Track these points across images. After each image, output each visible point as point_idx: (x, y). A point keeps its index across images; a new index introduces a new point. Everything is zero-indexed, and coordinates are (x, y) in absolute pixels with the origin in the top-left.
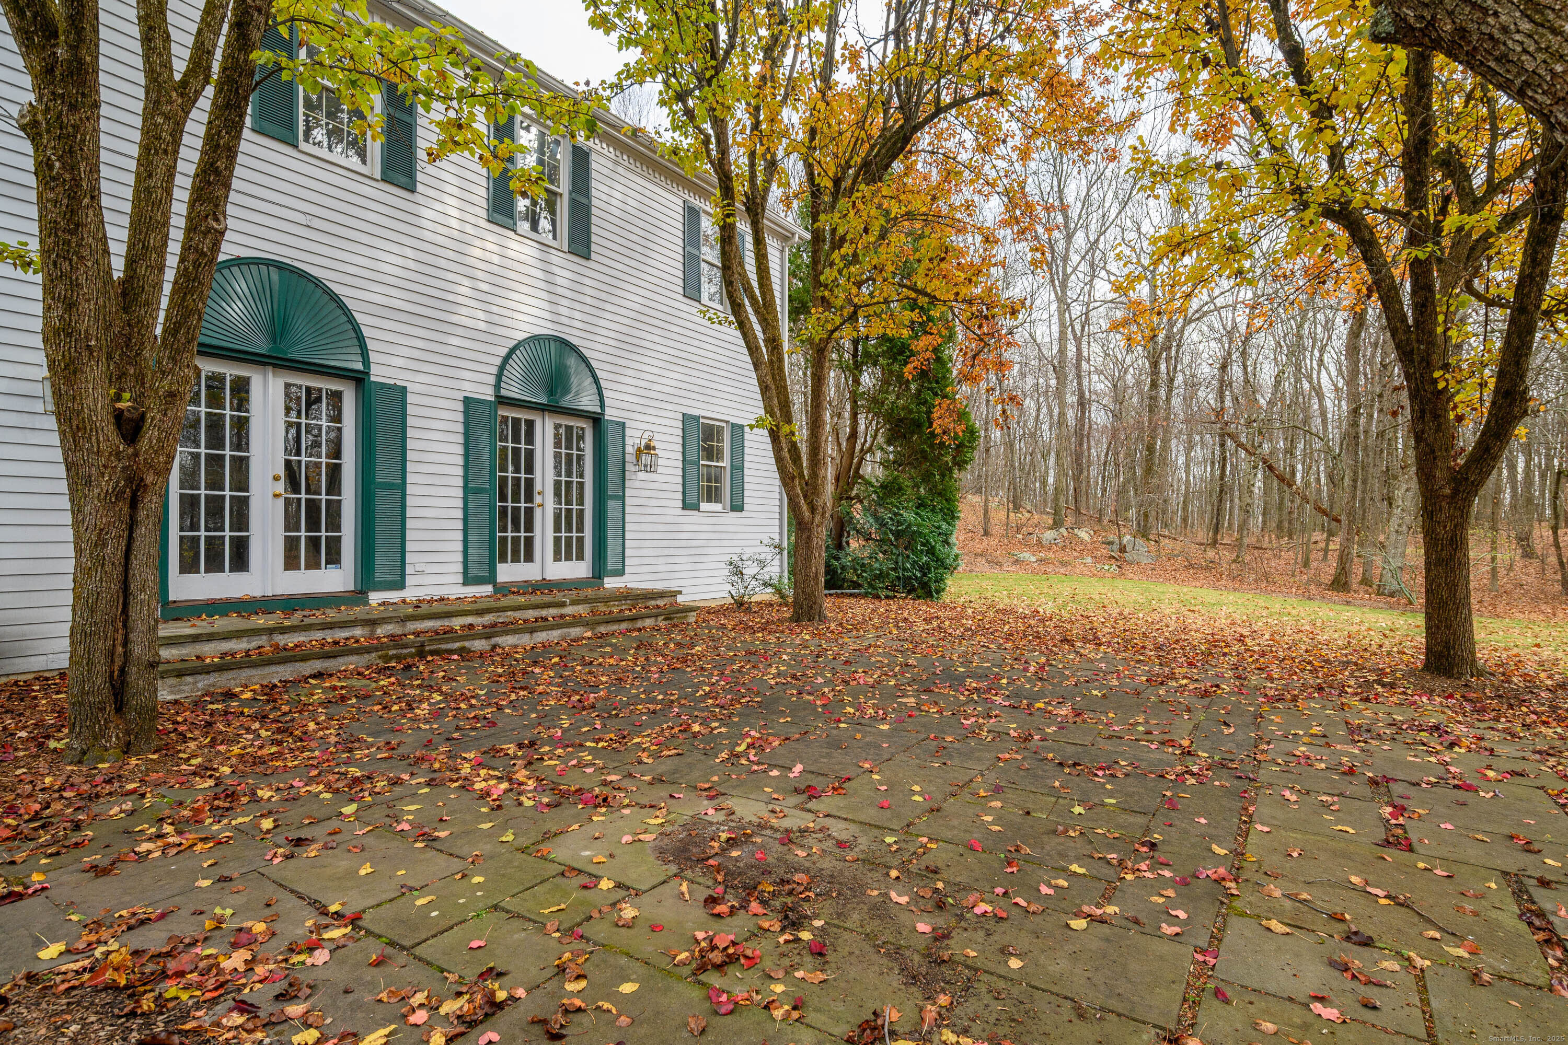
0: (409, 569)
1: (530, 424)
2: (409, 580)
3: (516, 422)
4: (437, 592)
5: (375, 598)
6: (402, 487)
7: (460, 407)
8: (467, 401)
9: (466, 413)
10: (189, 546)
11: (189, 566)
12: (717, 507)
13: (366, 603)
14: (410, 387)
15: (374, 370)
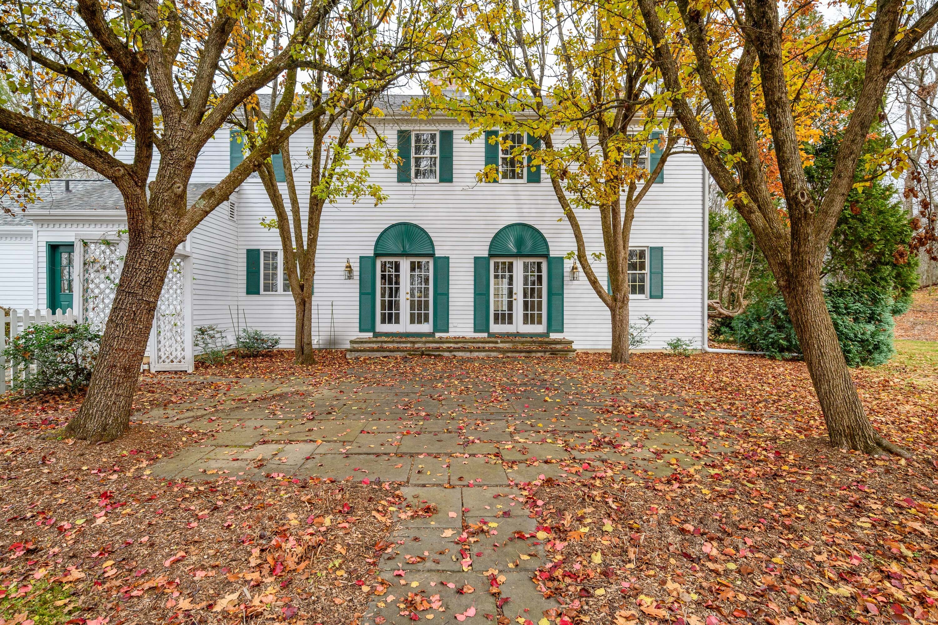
0: (450, 325)
1: (511, 264)
2: (450, 330)
3: (504, 263)
4: (461, 335)
5: (438, 335)
6: (447, 294)
7: (473, 261)
8: (476, 258)
9: (475, 263)
10: (383, 315)
11: (383, 321)
12: (642, 296)
13: (434, 337)
14: (451, 256)
15: (436, 252)
